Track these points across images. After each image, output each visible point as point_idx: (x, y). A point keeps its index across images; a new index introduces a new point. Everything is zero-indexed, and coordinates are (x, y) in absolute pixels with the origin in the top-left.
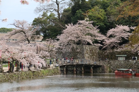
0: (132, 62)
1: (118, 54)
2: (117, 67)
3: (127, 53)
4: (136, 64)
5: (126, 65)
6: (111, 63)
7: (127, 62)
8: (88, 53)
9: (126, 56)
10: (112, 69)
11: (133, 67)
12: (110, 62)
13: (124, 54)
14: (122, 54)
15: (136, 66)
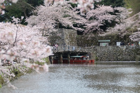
0: (122, 48)
1: (100, 40)
2: (104, 54)
3: (110, 37)
4: (127, 50)
5: (115, 51)
6: (97, 50)
7: (116, 48)
8: (68, 38)
9: (110, 41)
10: (99, 57)
11: (123, 54)
12: (96, 48)
13: (107, 40)
14: (104, 39)
15: (126, 53)
